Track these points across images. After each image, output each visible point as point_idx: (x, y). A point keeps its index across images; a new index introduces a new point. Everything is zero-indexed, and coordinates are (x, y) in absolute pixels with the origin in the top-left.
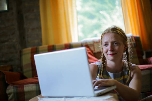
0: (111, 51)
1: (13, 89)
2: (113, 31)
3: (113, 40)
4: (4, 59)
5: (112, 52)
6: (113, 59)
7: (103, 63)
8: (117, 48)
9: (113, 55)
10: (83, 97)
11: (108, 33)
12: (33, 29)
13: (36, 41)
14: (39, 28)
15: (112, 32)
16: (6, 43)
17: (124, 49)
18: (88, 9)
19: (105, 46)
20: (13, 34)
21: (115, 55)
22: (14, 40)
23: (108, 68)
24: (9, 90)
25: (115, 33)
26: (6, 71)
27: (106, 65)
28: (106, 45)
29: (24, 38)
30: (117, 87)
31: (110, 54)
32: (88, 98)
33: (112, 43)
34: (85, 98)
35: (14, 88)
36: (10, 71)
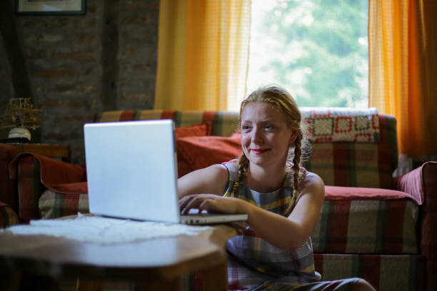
0: (257, 142)
1: (53, 201)
2: (266, 97)
3: (263, 118)
4: (57, 131)
5: (260, 145)
6: (260, 161)
7: (241, 169)
8: (269, 136)
9: (260, 152)
10: (159, 222)
11: (254, 101)
12: (138, 67)
13: (142, 97)
14: (153, 65)
15: (262, 99)
16: (68, 93)
17: (291, 140)
18: (332, 24)
19: (246, 130)
20: (88, 72)
21: (266, 153)
22: (89, 88)
23: (252, 179)
24: (45, 200)
25: (268, 102)
26: (54, 160)
27: (247, 174)
28: (248, 127)
29: (113, 85)
30: (249, 217)
31: (255, 150)
32: (167, 225)
33: (261, 126)
34: (162, 224)
35: (56, 198)
36: (64, 159)
